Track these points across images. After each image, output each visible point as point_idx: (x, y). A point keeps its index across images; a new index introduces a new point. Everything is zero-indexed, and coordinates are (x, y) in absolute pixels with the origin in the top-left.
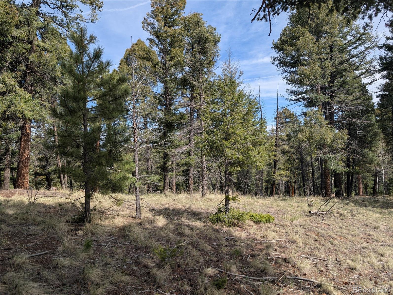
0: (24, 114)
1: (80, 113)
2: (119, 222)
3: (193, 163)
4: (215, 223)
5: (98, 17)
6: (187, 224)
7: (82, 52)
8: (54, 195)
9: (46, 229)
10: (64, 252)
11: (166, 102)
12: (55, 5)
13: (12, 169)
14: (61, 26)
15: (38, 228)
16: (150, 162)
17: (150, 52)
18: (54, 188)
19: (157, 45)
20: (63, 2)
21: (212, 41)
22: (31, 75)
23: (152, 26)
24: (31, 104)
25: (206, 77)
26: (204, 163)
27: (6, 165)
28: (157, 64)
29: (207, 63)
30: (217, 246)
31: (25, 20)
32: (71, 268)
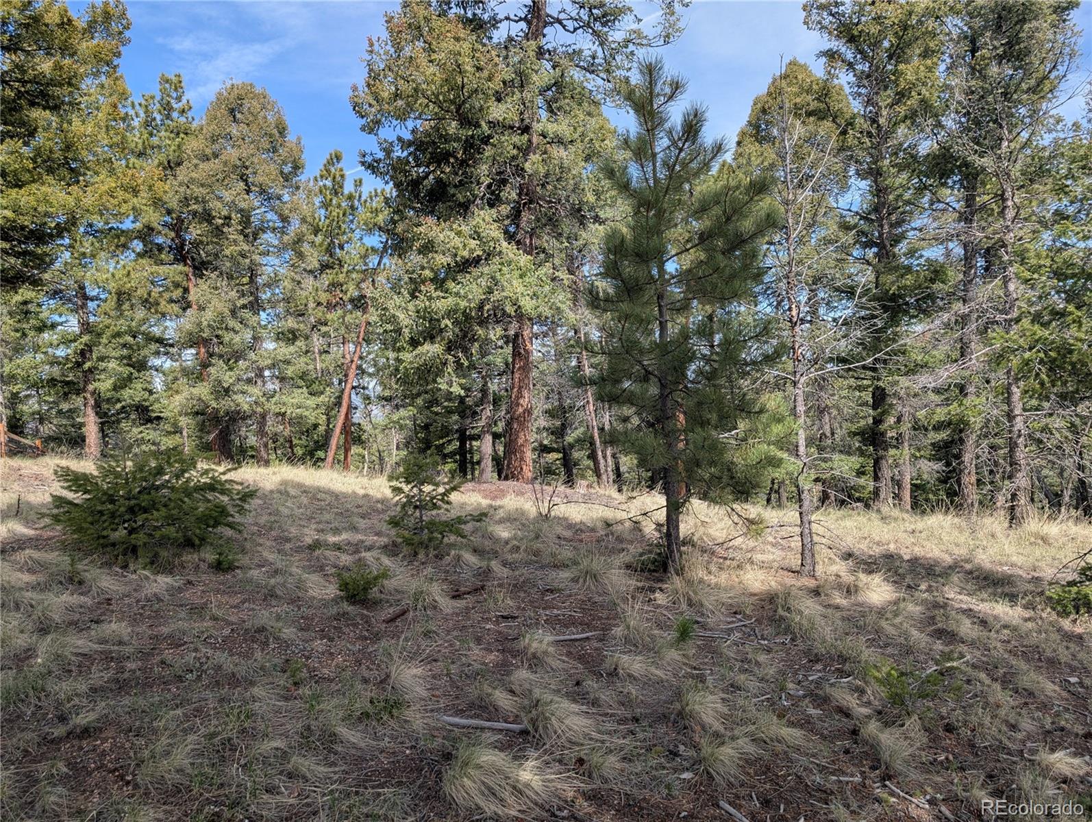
0: (519, 307)
1: (650, 292)
2: (756, 581)
3: (976, 422)
4: (1068, 614)
5: (681, 25)
6: (965, 606)
7: (652, 130)
8: (587, 500)
9: (581, 580)
10: (627, 640)
11: (881, 235)
12: (576, 20)
13: (496, 436)
14: (592, 72)
15: (565, 575)
16: (827, 418)
17: (828, 91)
18: (585, 483)
19: (851, 65)
20: (595, 8)
21: (1048, 11)
22: (529, 209)
23: (834, 10)
24: (531, 280)
25: (1025, 135)
26: (1019, 419)
27: (483, 427)
28: (850, 124)
29: (1029, 89)
30: (1082, 687)
31: (513, 76)
32: (648, 683)
